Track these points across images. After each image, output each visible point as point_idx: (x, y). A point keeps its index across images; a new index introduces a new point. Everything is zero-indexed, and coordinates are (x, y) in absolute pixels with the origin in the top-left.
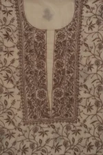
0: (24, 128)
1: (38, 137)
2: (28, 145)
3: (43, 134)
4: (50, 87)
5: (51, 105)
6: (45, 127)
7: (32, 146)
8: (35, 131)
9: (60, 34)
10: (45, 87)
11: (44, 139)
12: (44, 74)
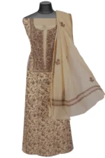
0: (33, 73)
1: (39, 78)
2: (35, 81)
3: (42, 77)
4: (45, 54)
5: (45, 64)
6: (42, 74)
7: (37, 82)
8: (38, 75)
9: (50, 32)
10: (43, 56)
11: (42, 79)
12: (42, 50)
